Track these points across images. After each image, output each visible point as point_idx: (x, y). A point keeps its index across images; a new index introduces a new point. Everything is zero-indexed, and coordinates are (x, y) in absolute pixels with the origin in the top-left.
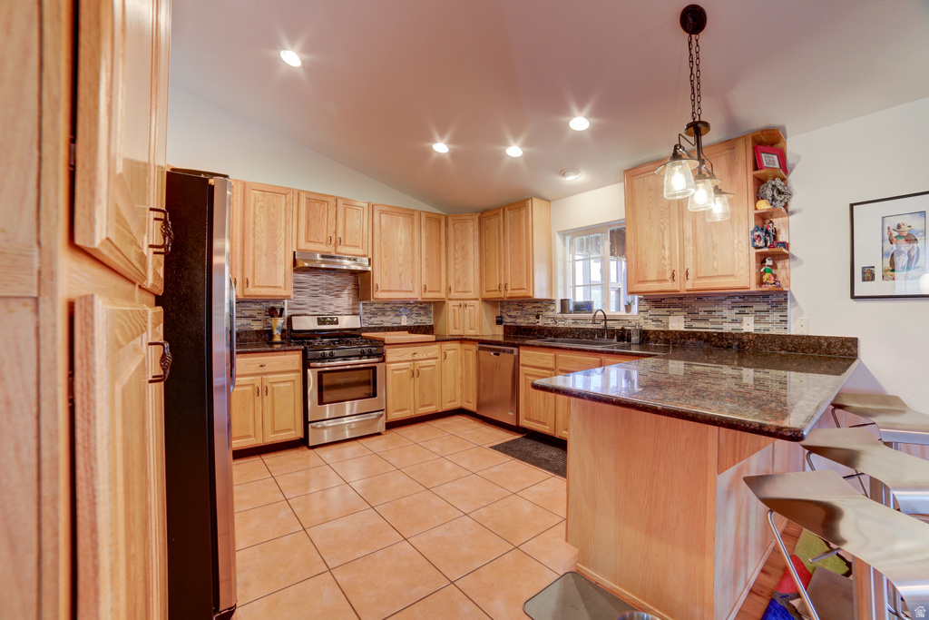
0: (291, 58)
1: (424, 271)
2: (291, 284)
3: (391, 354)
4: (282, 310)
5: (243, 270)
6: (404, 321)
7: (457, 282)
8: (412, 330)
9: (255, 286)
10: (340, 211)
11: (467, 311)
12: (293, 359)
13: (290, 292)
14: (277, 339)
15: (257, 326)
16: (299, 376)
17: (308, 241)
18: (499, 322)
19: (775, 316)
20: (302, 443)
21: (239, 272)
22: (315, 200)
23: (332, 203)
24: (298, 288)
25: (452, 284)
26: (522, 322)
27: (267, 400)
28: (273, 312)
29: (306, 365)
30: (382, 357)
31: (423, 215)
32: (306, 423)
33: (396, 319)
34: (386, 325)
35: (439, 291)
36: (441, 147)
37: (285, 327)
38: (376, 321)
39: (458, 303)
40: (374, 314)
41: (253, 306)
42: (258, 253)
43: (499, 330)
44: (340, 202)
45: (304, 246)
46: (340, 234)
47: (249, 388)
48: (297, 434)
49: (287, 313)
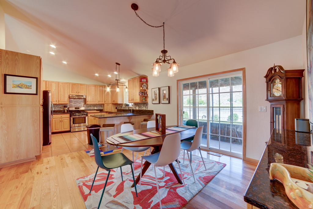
0: (65, 62)
1: (99, 98)
2: (68, 101)
3: (89, 115)
4: (67, 106)
5: (58, 99)
6: (96, 108)
7: (107, 100)
8: (97, 110)
9: (61, 102)
10: (79, 86)
11: (109, 106)
12: (68, 115)
13: (68, 103)
14: (66, 112)
15: (62, 109)
16: (69, 119)
17: (72, 93)
18: (116, 108)
19: (146, 107)
20: (69, 131)
21: (57, 99)
22: (73, 85)
23: (77, 85)
24: (70, 102)
25: (106, 100)
26: (120, 108)
27: (62, 123)
28: (65, 107)
29: (70, 116)
30: (87, 115)
31: (99, 86)
32: (70, 127)
33: (94, 108)
34: (91, 109)
35: (103, 102)
36: (97, 75)
37: (68, 110)
38: (89, 108)
39: (107, 104)
40: (88, 107)
41: (61, 105)
42: (61, 95)
43: (116, 110)
44: (79, 85)
45: (71, 93)
46: (79, 91)
47: (59, 121)
48: (69, 129)
49: (68, 107)
